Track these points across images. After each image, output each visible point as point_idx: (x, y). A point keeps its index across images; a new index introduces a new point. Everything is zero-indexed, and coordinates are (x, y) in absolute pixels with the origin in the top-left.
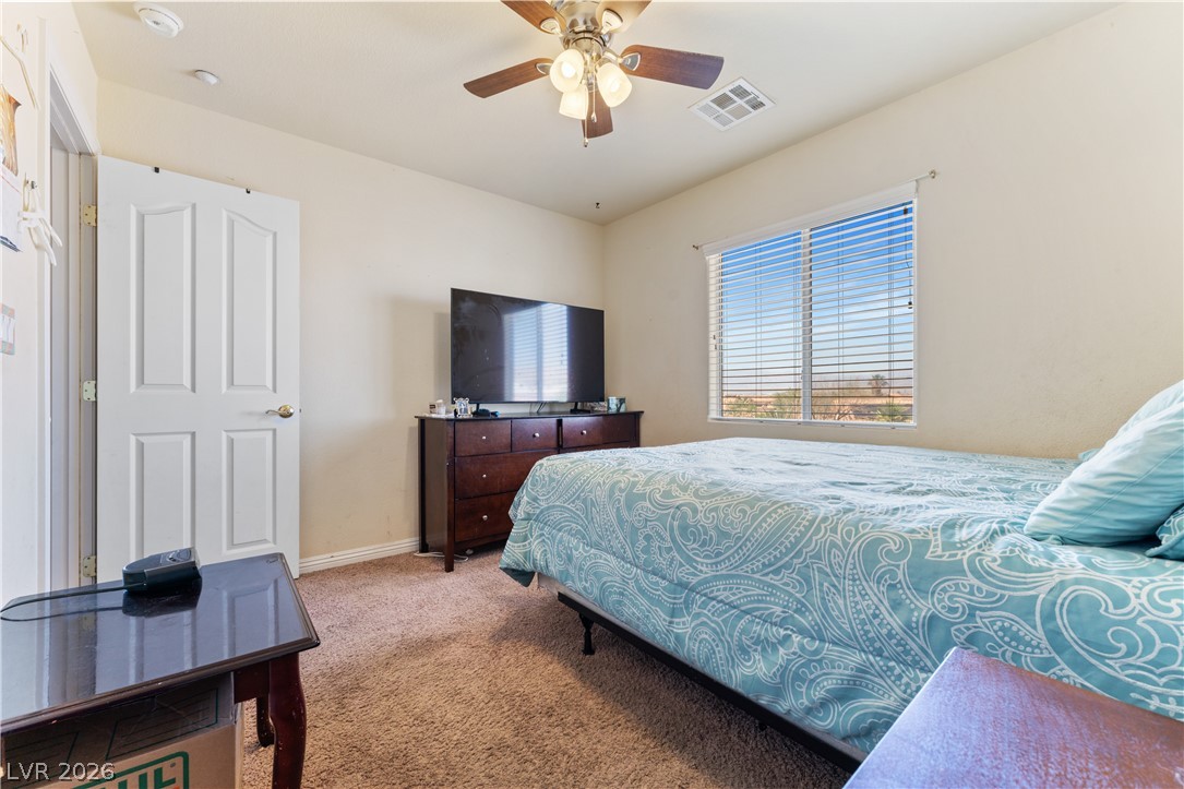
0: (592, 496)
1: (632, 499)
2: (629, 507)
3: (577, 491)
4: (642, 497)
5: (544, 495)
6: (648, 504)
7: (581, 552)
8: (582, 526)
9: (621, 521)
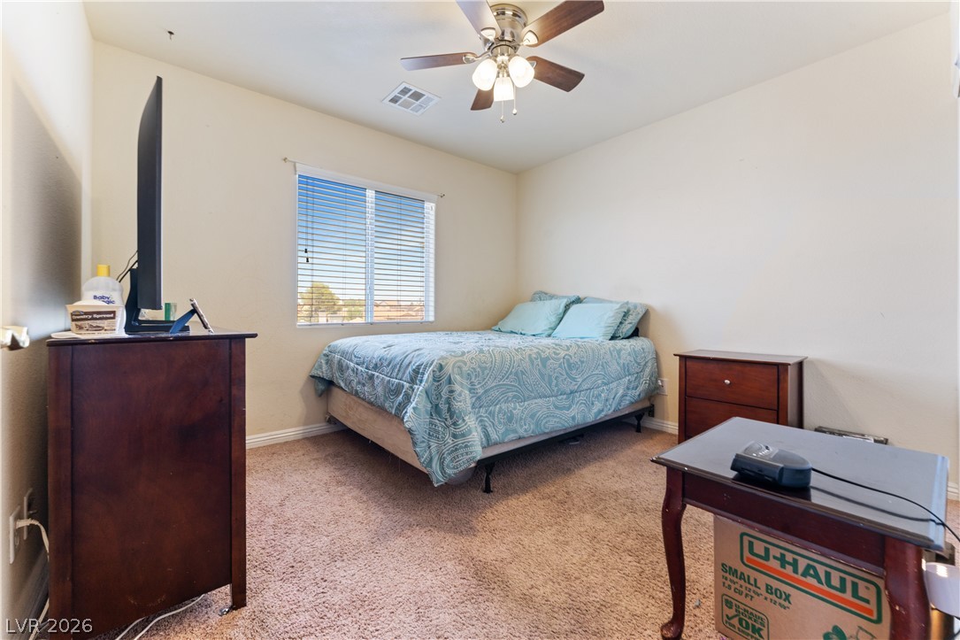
0: (521, 368)
1: (544, 361)
2: (545, 366)
3: (508, 369)
4: (548, 358)
5: (479, 383)
6: (552, 361)
7: (518, 409)
8: (517, 391)
9: (542, 375)
